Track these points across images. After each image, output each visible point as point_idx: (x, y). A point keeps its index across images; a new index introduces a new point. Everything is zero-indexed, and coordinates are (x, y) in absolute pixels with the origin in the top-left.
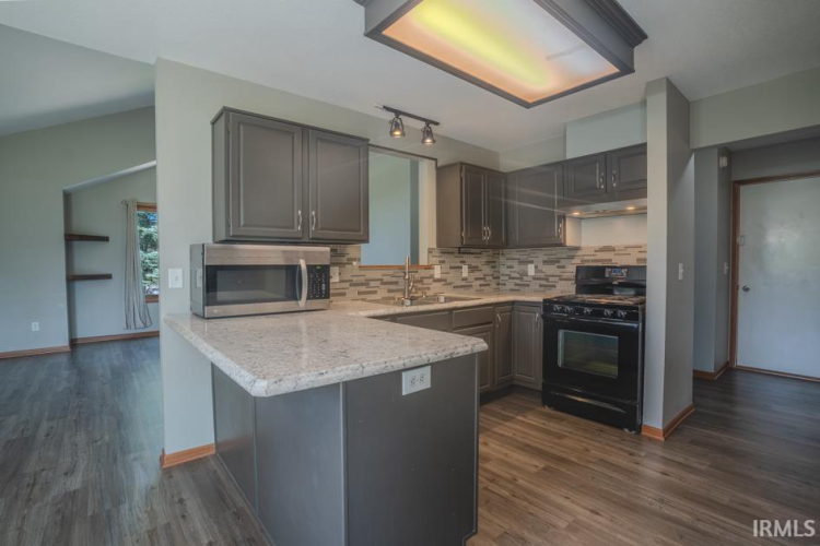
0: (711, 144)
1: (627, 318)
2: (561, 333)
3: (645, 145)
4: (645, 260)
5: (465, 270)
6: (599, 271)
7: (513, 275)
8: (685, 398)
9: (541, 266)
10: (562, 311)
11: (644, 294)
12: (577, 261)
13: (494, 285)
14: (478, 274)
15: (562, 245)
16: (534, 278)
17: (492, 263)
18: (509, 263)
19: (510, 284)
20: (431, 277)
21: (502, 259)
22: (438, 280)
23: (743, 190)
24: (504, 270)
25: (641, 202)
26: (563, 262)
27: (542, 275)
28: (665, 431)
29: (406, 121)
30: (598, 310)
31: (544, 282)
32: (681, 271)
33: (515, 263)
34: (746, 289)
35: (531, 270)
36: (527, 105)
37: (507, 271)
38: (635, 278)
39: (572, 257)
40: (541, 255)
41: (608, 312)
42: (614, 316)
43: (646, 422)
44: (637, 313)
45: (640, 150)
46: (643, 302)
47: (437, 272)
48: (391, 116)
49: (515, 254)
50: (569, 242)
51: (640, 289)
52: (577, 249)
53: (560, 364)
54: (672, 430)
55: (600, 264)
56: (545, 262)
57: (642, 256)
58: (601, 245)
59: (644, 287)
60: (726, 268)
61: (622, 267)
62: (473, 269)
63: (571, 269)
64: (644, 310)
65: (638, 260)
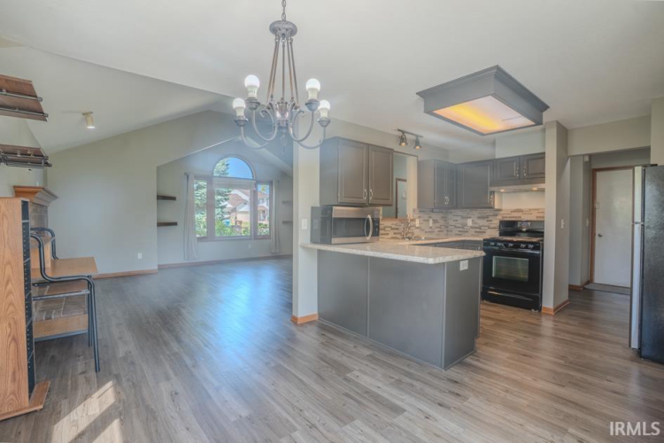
0: (579, 153)
1: (533, 249)
2: (494, 257)
3: (544, 153)
4: (543, 217)
5: (431, 221)
6: (513, 223)
7: (458, 225)
8: (565, 296)
9: (476, 220)
10: (495, 245)
11: (543, 236)
12: (500, 217)
13: (445, 232)
14: (438, 225)
15: (492, 208)
16: (472, 227)
17: (445, 219)
18: (455, 218)
19: (456, 231)
20: (414, 226)
21: (450, 216)
22: (417, 228)
23: (599, 174)
24: (451, 222)
25: (542, 186)
26: (490, 218)
27: (477, 226)
28: (555, 310)
29: (408, 136)
30: (517, 245)
31: (478, 230)
32: (563, 223)
33: (459, 218)
34: (600, 236)
35: (470, 222)
36: (483, 135)
37: (454, 223)
38: (536, 227)
39: (496, 215)
40: (476, 213)
41: (523, 246)
42: (527, 247)
43: (543, 305)
44: (538, 246)
45: (541, 156)
46: (543, 241)
47: (417, 223)
48: (400, 134)
49: (459, 212)
50: (496, 207)
51: (541, 234)
52: (500, 210)
53: (493, 275)
54: (559, 310)
55: (514, 219)
56: (479, 218)
57: (541, 215)
58: (515, 208)
59: (543, 233)
60: (588, 222)
61: (527, 221)
62: (435, 221)
63: (496, 222)
64: (543, 245)
65: (537, 217)
